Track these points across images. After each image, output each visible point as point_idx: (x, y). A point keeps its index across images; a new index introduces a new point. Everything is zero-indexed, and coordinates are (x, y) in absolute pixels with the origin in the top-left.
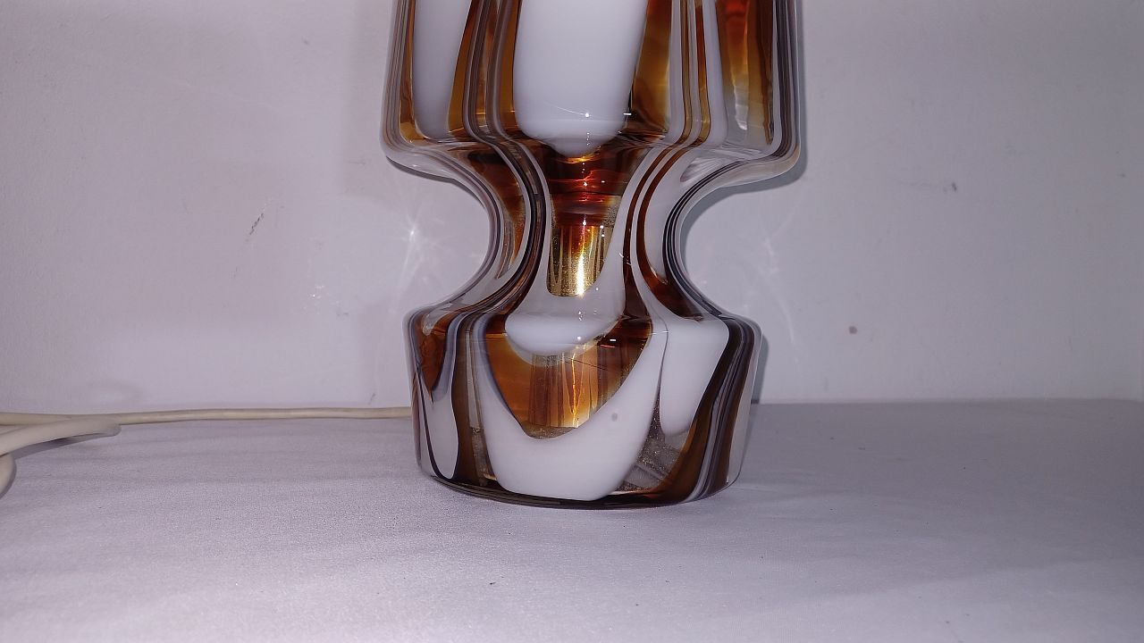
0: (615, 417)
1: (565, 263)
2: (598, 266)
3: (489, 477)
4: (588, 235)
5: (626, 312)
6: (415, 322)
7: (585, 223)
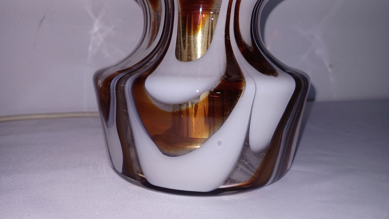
0: (220, 143)
1: (189, 38)
2: (210, 39)
3: (141, 175)
4: (203, 19)
5: (226, 74)
6: (96, 78)
7: (201, 10)
